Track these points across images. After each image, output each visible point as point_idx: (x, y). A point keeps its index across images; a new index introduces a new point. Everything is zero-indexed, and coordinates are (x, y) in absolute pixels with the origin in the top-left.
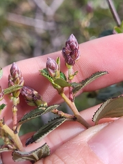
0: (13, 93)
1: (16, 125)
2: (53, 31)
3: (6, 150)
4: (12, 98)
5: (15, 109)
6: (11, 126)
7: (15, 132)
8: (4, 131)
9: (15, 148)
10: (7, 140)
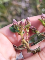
0: (27, 28)
1: (28, 40)
2: (28, 7)
3: (24, 49)
4: (27, 30)
5: (28, 34)
6: (26, 40)
7: (28, 42)
8: (23, 42)
9: (27, 48)
10: (25, 45)
